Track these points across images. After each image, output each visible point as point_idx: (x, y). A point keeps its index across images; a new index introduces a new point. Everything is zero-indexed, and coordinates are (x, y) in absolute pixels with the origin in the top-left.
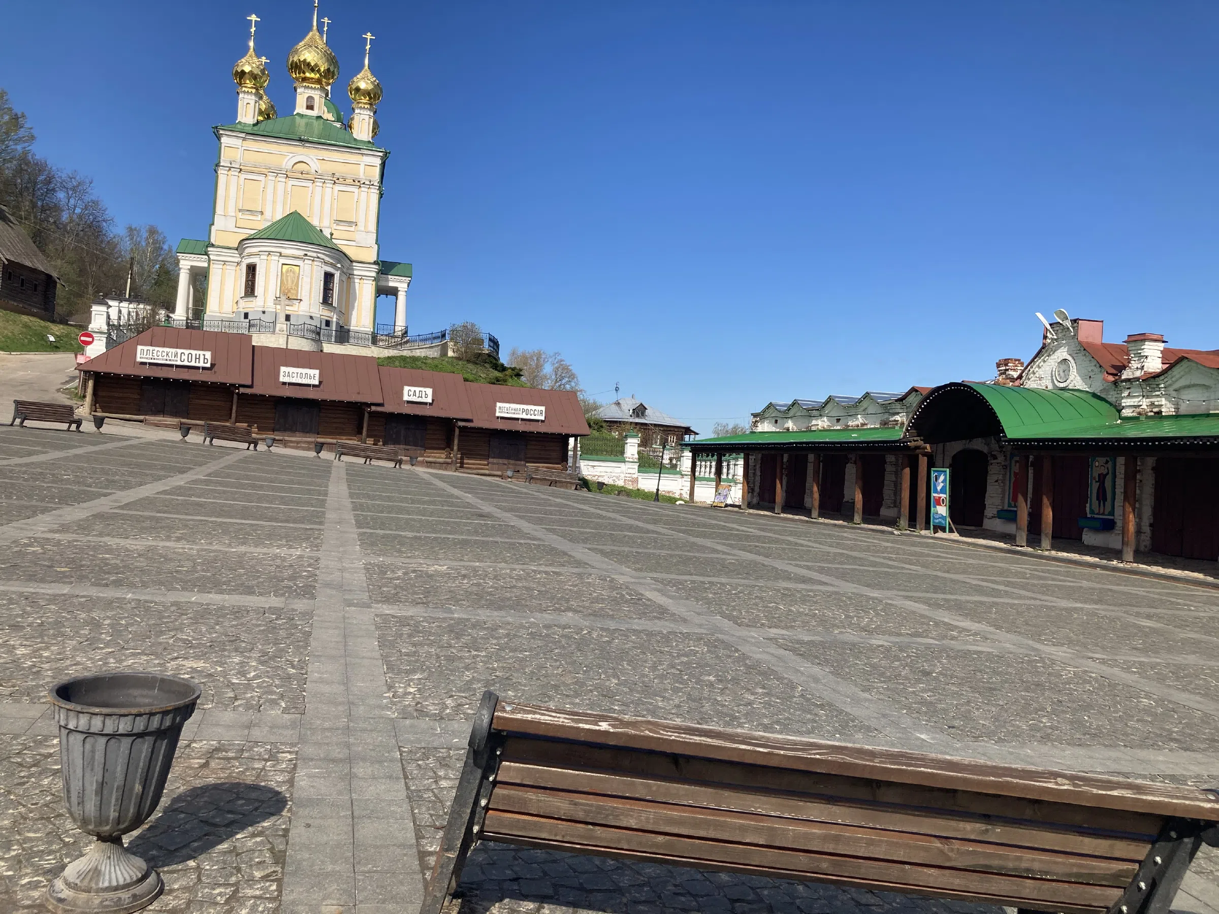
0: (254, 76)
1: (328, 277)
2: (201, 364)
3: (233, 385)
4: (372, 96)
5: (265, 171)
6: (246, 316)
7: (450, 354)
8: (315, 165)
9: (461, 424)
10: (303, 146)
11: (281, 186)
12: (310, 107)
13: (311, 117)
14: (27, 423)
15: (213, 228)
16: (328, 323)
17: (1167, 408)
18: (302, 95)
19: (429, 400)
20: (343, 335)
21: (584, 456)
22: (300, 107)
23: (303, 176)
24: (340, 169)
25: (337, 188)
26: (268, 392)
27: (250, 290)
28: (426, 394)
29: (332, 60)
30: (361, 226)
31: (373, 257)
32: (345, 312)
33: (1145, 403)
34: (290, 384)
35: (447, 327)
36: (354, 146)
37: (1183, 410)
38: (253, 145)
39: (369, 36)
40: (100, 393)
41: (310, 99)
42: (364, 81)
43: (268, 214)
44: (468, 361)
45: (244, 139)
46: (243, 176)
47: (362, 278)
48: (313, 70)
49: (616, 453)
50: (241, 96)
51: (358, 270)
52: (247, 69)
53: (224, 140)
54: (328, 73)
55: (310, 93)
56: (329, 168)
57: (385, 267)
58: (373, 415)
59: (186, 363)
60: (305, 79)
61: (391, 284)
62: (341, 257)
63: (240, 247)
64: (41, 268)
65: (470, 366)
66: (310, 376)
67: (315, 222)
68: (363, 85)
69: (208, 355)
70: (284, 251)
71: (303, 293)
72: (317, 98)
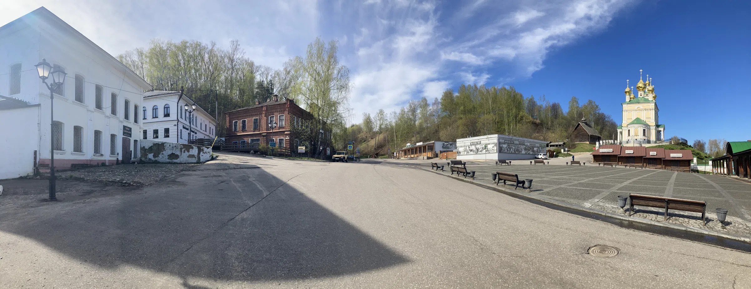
0: (628, 92)
1: (644, 130)
2: (611, 151)
4: (652, 91)
5: (631, 110)
6: (625, 141)
7: (673, 143)
8: (641, 108)
9: (663, 159)
10: (640, 104)
11: (635, 113)
12: (641, 95)
13: (641, 98)
14: (572, 165)
15: (623, 123)
16: (645, 140)
18: (639, 93)
19: (656, 154)
20: (649, 142)
21: (698, 165)
22: (639, 96)
23: (639, 110)
24: (647, 107)
25: (646, 111)
26: (624, 156)
27: (629, 135)
28: (655, 153)
30: (651, 118)
31: (654, 124)
32: (649, 137)
34: (628, 154)
35: (675, 138)
36: (649, 102)
38: (629, 105)
40: (595, 158)
43: (632, 119)
44: (676, 145)
45: (627, 105)
46: (627, 112)
48: (641, 88)
49: (706, 164)
50: (626, 96)
51: (651, 128)
52: (627, 91)
53: (623, 106)
54: (644, 88)
55: (641, 92)
56: (645, 108)
57: (657, 126)
58: (644, 158)
60: (639, 90)
61: (660, 130)
62: (648, 126)
63: (627, 126)
64: (597, 135)
65: (676, 146)
66: (631, 152)
67: (642, 119)
69: (612, 149)
70: (635, 126)
71: (639, 134)
72: (642, 93)
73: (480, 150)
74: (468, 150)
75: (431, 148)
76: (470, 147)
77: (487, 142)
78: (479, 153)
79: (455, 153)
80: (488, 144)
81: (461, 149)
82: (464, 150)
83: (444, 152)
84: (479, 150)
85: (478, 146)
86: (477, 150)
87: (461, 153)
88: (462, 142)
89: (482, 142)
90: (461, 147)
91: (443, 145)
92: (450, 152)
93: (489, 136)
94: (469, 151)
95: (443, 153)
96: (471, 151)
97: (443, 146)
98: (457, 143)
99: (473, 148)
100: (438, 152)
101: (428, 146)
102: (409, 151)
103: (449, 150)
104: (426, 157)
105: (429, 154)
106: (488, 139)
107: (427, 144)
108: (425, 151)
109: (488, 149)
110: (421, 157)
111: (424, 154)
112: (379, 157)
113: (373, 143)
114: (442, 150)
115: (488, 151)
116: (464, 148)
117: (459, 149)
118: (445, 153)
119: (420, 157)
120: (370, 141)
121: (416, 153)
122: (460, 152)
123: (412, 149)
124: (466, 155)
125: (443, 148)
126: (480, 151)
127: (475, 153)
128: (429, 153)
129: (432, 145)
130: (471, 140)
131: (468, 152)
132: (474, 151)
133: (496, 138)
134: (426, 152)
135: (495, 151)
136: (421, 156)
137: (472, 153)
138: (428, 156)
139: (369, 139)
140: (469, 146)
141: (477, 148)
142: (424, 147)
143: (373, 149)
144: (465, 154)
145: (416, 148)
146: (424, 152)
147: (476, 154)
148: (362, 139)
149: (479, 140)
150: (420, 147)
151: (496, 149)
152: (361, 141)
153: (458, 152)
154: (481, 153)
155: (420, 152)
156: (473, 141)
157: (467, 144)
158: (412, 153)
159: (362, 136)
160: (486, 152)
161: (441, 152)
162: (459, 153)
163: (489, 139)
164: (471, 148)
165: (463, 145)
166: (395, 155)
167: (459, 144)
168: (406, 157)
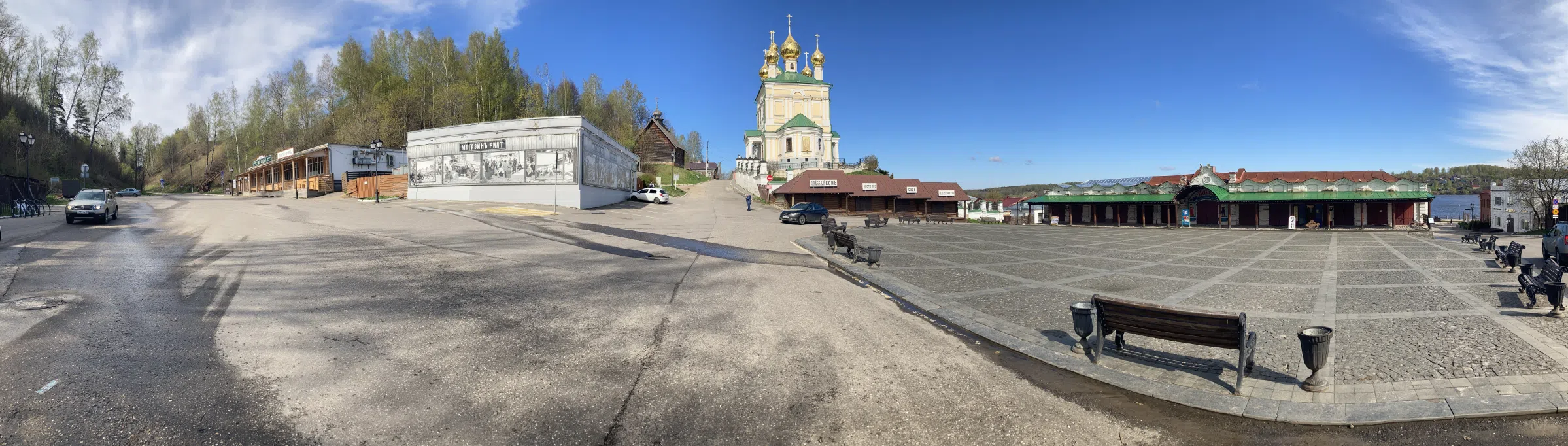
0: (773, 57)
1: (819, 141)
2: (834, 186)
3: (847, 193)
4: (821, 61)
5: (785, 97)
6: (789, 160)
8: (803, 93)
9: (928, 201)
10: (798, 85)
11: (790, 104)
12: (792, 69)
13: (793, 73)
15: (762, 124)
16: (821, 160)
17: (1242, 190)
18: (787, 63)
19: (916, 192)
22: (789, 69)
23: (799, 98)
24: (814, 94)
25: (813, 102)
26: (860, 195)
27: (789, 149)
28: (915, 189)
29: (798, 47)
30: (823, 117)
31: (830, 131)
32: (823, 155)
33: (1236, 189)
34: (867, 190)
35: (862, 157)
36: (817, 83)
37: (1246, 191)
38: (778, 87)
39: (817, 35)
41: (792, 64)
42: (818, 55)
43: (786, 117)
45: (773, 85)
47: (826, 139)
48: (791, 52)
50: (769, 66)
51: (824, 137)
52: (771, 55)
53: (765, 86)
54: (798, 53)
55: (792, 62)
56: (809, 94)
59: (828, 186)
60: (788, 57)
62: (820, 131)
63: (781, 130)
64: (683, 149)
67: (808, 117)
68: (818, 57)
69: (835, 181)
72: (795, 64)
73: (501, 170)
74: (450, 167)
75: (319, 164)
76: (460, 157)
77: (532, 142)
78: (495, 179)
79: (402, 179)
80: (538, 151)
81: (423, 167)
82: (432, 170)
83: (360, 175)
84: (497, 172)
85: (491, 157)
86: (490, 170)
87: (425, 180)
88: (428, 141)
89: (508, 142)
90: (424, 158)
91: (352, 157)
92: (383, 176)
93: (544, 121)
94: (454, 174)
95: (359, 179)
96: (463, 171)
97: (354, 160)
98: (410, 144)
99: (471, 161)
100: (340, 175)
101: (310, 161)
102: (260, 175)
103: (372, 169)
104: (303, 192)
105: (314, 183)
106: (537, 132)
107: (305, 155)
108: (300, 173)
109: (538, 169)
110: (290, 192)
111: (299, 182)
112: (213, 191)
113: (202, 163)
114: (351, 169)
115: (534, 175)
116: (432, 163)
117: (415, 165)
118: (364, 181)
119: (288, 191)
120: (200, 159)
121: (277, 180)
122: (420, 177)
123: (267, 170)
124: (443, 185)
125: (354, 163)
126: (501, 174)
127: (478, 181)
128: (313, 179)
129: (322, 155)
130: (463, 135)
131: (449, 177)
132: (473, 174)
133: (574, 130)
134: (304, 177)
135: (569, 178)
136: (291, 187)
137: (464, 178)
138: (311, 187)
139: (199, 156)
140: (452, 155)
141: (487, 166)
142: (300, 162)
143: (203, 175)
144: (439, 181)
145: (277, 167)
146: (298, 177)
147: (483, 183)
148: (189, 155)
149: (500, 135)
150: (287, 164)
151: (574, 171)
152: (185, 159)
153: (412, 176)
154: (503, 180)
155: (288, 177)
156: (470, 137)
157: (443, 149)
158: (268, 181)
159: (189, 150)
160: (528, 180)
161: (350, 176)
162: (416, 178)
163: (542, 132)
164: (461, 164)
165: (429, 150)
166: (235, 186)
167: (415, 149)
168: (255, 191)
